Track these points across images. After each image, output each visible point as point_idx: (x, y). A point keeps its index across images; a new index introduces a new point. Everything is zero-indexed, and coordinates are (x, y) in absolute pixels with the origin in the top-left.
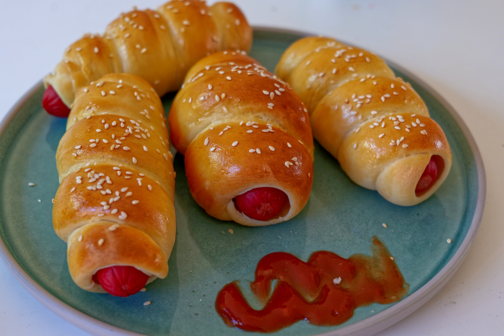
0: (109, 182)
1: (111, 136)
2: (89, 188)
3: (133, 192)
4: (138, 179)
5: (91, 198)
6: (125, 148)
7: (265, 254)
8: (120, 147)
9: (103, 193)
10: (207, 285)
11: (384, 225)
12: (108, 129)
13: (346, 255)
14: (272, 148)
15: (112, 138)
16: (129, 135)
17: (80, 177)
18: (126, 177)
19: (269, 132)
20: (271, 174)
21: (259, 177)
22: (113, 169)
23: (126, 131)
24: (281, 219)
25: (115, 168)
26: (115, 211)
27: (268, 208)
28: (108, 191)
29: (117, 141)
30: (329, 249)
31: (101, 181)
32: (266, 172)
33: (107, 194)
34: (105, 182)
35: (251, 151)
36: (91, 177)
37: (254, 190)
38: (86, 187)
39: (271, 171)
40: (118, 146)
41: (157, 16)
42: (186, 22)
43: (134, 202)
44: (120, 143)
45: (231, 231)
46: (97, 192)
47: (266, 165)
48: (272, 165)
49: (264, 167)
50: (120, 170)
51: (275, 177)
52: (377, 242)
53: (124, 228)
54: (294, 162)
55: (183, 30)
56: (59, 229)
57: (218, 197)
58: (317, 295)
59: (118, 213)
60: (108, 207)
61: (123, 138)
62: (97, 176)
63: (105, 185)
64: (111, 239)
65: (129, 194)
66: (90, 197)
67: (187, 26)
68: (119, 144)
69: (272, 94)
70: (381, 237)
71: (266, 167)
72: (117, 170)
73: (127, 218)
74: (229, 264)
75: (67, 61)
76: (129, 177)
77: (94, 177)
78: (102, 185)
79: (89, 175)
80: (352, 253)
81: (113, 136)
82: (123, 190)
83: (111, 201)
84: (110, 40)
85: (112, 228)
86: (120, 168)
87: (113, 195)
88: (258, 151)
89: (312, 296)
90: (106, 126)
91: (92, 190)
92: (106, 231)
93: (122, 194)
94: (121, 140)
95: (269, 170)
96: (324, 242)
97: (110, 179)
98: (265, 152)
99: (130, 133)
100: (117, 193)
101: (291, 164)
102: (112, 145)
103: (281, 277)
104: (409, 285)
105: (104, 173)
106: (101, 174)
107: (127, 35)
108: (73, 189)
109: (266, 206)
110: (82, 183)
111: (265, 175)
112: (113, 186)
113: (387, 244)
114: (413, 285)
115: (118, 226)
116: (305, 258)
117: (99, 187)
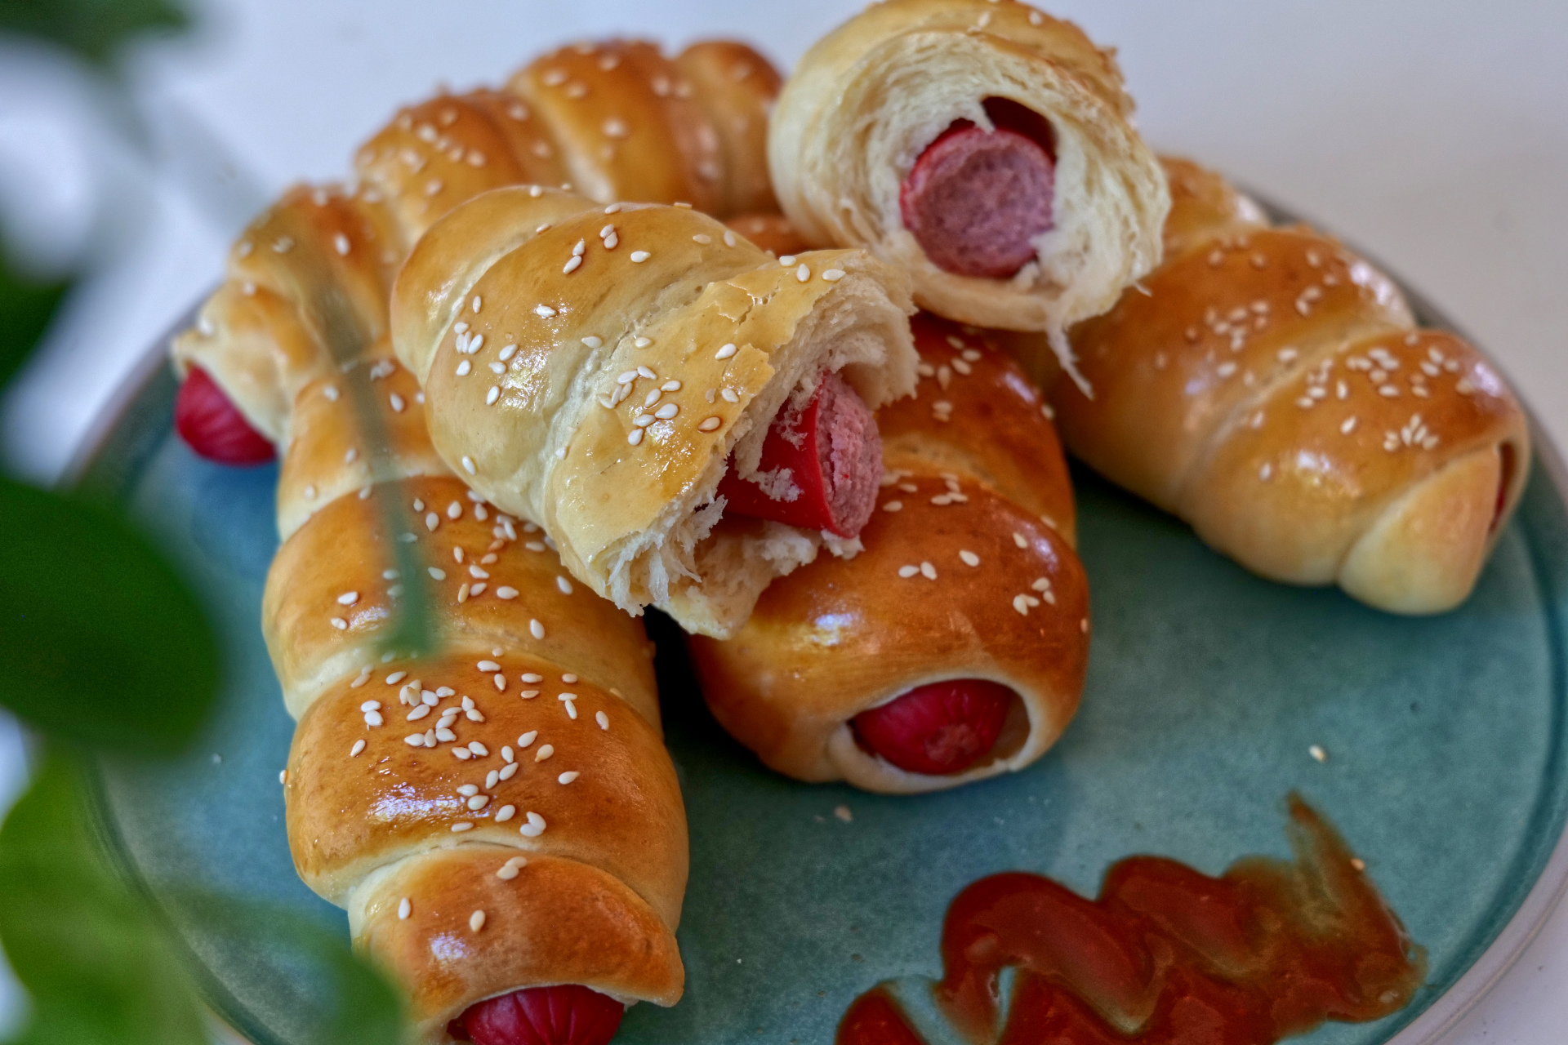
0: (473, 715)
1: (452, 553)
2: (413, 740)
3: (554, 745)
4: (562, 697)
5: (422, 775)
6: (504, 592)
7: (960, 883)
8: (485, 591)
9: (461, 754)
10: (796, 1003)
11: (1316, 752)
12: (438, 528)
13: (1213, 865)
14: (970, 559)
15: (454, 561)
16: (507, 544)
17: (376, 705)
18: (524, 695)
19: (954, 503)
20: (975, 640)
21: (936, 651)
22: (477, 669)
23: (497, 532)
24: (999, 766)
25: (483, 666)
26: (506, 812)
27: (962, 738)
28: (477, 748)
29: (475, 571)
30: (1160, 849)
31: (448, 714)
32: (958, 636)
33: (473, 758)
34: (461, 715)
35: (907, 571)
36: (411, 703)
37: (919, 691)
38: (401, 738)
39: (973, 632)
40: (478, 588)
41: (518, 113)
42: (614, 128)
43: (565, 778)
44: (485, 575)
45: (843, 814)
46: (442, 750)
47: (957, 614)
48: (975, 611)
49: (951, 620)
50: (500, 672)
51: (986, 649)
52: (1301, 810)
53: (543, 865)
54: (1038, 595)
55: (606, 153)
56: (318, 873)
57: (805, 716)
58: (1150, 1007)
59: (519, 817)
60: (484, 800)
61: (490, 558)
62: (430, 699)
63: (461, 727)
64: (511, 910)
65: (545, 751)
66: (421, 772)
67: (617, 141)
68: (480, 580)
69: (944, 374)
70: (1312, 793)
71: (961, 623)
72: (493, 673)
73: (546, 831)
74: (853, 928)
75: (249, 289)
76: (531, 694)
77: (421, 703)
78: (451, 728)
79: (404, 694)
80: (1233, 856)
81: (458, 554)
82: (525, 740)
83: (491, 780)
84: (379, 206)
85: (508, 870)
86: (497, 663)
87: (490, 758)
88: (929, 571)
89: (1131, 1013)
90: (432, 520)
91: (422, 747)
92: (489, 880)
93: (518, 753)
94: (485, 567)
95: (967, 628)
96: (1138, 826)
97: (476, 707)
98: (952, 572)
99: (507, 537)
100: (507, 753)
101: (1034, 602)
102: (460, 586)
103: (1028, 958)
104: (1423, 951)
105: (452, 688)
106: (443, 692)
107: (433, 188)
108: (358, 746)
109: (957, 735)
110: (384, 724)
111: (956, 643)
112: (489, 728)
113: (1335, 813)
114: (1438, 949)
115: (521, 861)
116: (1088, 884)
117: (445, 736)
